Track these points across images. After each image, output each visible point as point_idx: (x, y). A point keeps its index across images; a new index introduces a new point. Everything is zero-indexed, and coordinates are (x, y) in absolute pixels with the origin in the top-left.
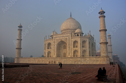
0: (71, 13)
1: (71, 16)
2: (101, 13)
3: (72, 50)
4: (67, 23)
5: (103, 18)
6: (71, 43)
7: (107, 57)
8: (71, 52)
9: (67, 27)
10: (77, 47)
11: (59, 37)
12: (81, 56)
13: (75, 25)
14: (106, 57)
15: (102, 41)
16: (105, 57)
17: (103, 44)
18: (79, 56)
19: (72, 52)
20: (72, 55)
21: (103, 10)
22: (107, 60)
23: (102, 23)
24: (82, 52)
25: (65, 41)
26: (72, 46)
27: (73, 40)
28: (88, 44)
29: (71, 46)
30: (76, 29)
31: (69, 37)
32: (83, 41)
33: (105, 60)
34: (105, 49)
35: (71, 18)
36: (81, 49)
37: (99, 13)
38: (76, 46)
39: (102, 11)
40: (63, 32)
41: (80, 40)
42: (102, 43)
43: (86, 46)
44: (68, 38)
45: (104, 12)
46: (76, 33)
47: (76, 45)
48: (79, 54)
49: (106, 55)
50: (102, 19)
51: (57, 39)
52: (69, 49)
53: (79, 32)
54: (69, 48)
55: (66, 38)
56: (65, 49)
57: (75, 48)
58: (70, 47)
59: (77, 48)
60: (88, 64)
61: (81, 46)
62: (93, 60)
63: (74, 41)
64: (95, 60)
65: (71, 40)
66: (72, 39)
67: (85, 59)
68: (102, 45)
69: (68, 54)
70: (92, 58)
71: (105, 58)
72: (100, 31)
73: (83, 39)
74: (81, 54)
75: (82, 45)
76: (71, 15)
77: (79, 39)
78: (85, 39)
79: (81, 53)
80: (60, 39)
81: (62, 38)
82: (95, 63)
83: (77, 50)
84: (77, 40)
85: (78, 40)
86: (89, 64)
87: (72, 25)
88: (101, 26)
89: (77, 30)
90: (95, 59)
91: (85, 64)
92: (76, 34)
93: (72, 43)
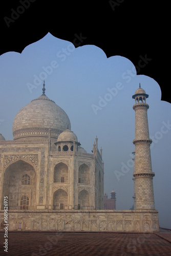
0: (44, 85)
1: (44, 93)
2: (139, 97)
3: (51, 188)
4: (34, 111)
5: (143, 111)
6: (48, 170)
7: (154, 212)
8: (47, 194)
9: (34, 122)
10: (63, 181)
11: (13, 149)
12: (75, 206)
13: (57, 119)
14: (152, 212)
15: (139, 170)
16: (150, 212)
17: (142, 176)
18: (70, 208)
19: (51, 195)
20: (51, 202)
21: (144, 91)
22: (155, 222)
23: (140, 124)
24: (77, 197)
25: (30, 162)
26: (51, 178)
27: (55, 160)
28: (94, 173)
29: (47, 176)
30: (60, 132)
31: (43, 153)
32: (81, 164)
33: (150, 219)
34: (147, 191)
35: (44, 97)
36: (76, 187)
37: (134, 97)
38: (60, 179)
39: (141, 93)
40: (22, 134)
41: (75, 161)
42: (141, 174)
43: (87, 179)
44: (39, 153)
45: (147, 96)
46: (60, 142)
47: (62, 173)
48: (70, 202)
49: (150, 208)
50: (140, 111)
51: (6, 156)
52: (41, 187)
53: (68, 139)
54: (43, 182)
55: (32, 153)
56: (27, 186)
57: (59, 185)
58: (45, 178)
59: (64, 185)
60: (102, 230)
61: (75, 178)
62: (115, 219)
63: (57, 163)
64: (122, 221)
65: (48, 162)
66: (51, 159)
67: (94, 216)
68: (141, 181)
69: (38, 200)
70: (115, 214)
71: (150, 214)
72: (135, 143)
73: (81, 160)
74: (74, 201)
75: (79, 175)
76: (44, 90)
77: (72, 158)
78: (87, 161)
79: (74, 197)
80: (15, 155)
81: (21, 153)
82: (120, 229)
83: (65, 189)
84: (65, 163)
85: (67, 161)
86: (105, 230)
87: (48, 118)
88: (138, 131)
89: (63, 133)
90: (122, 217)
91: (93, 230)
92: (62, 146)
93: (52, 169)
